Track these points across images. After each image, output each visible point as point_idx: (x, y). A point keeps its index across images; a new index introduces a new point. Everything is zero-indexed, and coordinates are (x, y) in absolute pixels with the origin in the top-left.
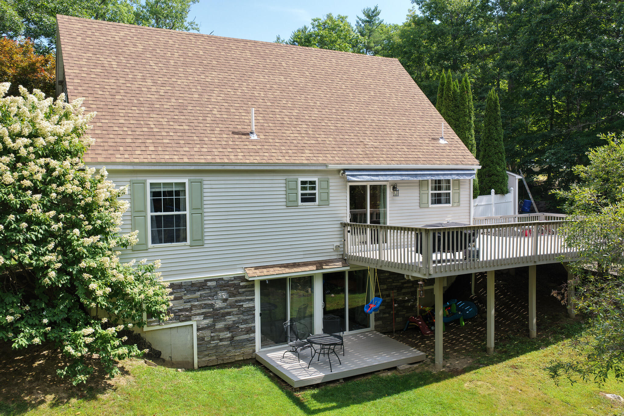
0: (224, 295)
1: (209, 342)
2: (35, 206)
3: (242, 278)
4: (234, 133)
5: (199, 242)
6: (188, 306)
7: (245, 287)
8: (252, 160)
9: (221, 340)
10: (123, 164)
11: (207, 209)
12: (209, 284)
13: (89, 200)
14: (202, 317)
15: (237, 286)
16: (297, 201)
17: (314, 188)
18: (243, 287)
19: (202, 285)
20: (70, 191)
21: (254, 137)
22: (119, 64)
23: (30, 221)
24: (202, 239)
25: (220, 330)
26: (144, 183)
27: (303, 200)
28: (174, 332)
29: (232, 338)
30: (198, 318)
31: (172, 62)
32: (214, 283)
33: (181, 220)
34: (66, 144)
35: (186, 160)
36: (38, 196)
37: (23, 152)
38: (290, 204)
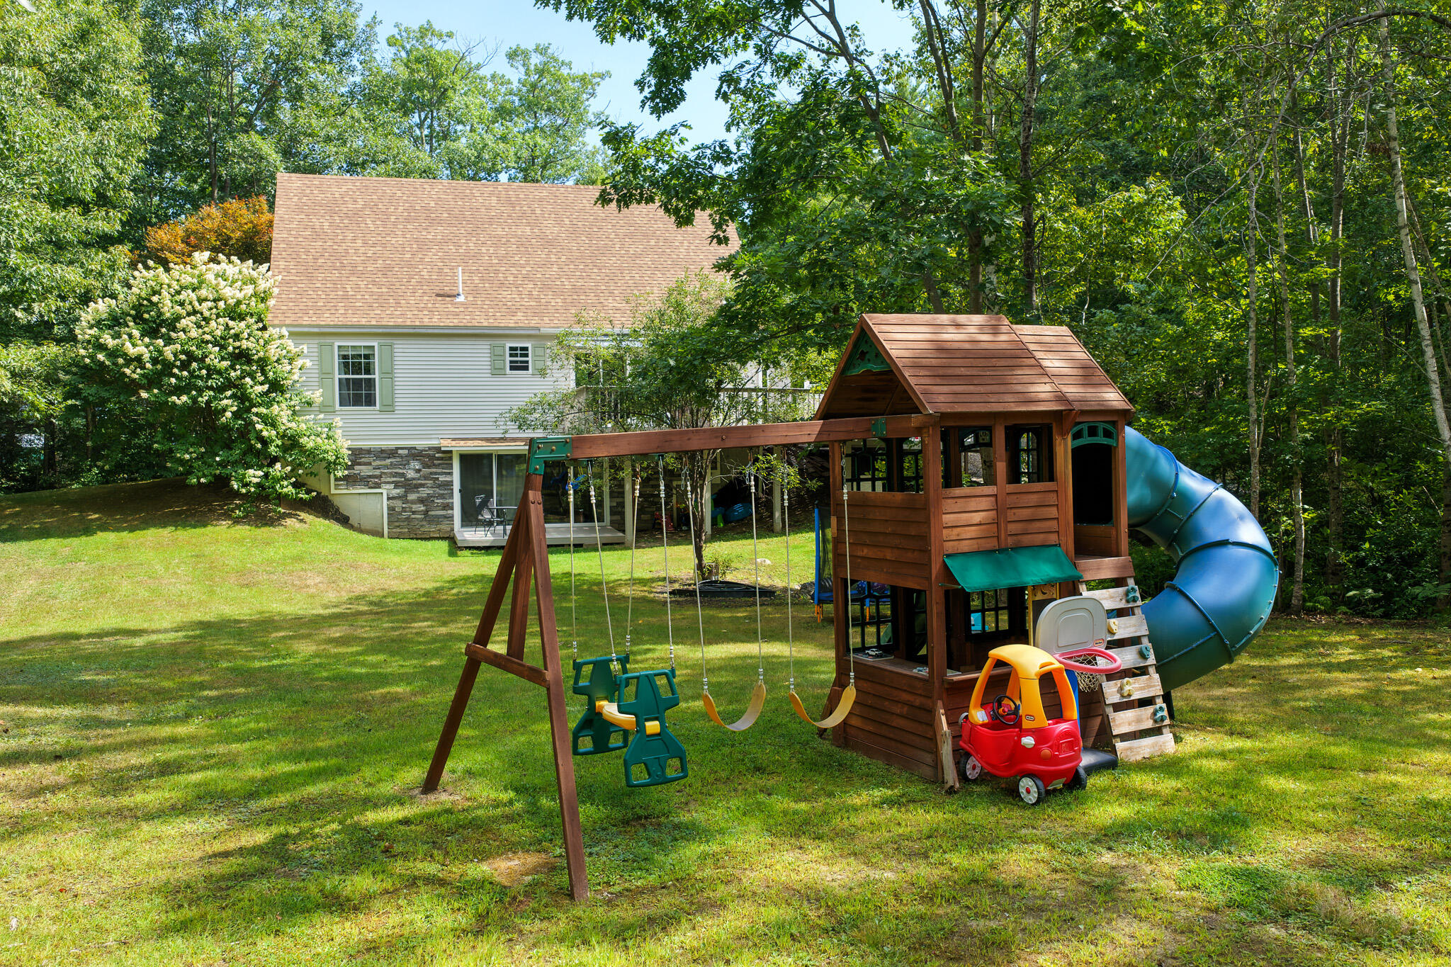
0: (417, 465)
1: (400, 513)
2: (212, 356)
3: (438, 449)
4: (438, 295)
5: (389, 408)
6: (377, 472)
7: (441, 459)
8: (448, 323)
9: (414, 513)
10: (310, 326)
11: (399, 373)
12: (400, 452)
13: (261, 354)
14: (392, 486)
15: (432, 458)
16: (504, 368)
17: (527, 355)
18: (438, 459)
19: (392, 453)
20: (244, 347)
21: (461, 299)
22: (331, 225)
23: (208, 368)
24: (392, 405)
25: (413, 502)
26: (332, 346)
27: (512, 368)
28: (362, 498)
29: (426, 513)
30: (388, 486)
31: (393, 219)
32: (406, 452)
33: (370, 383)
34: (243, 307)
35: (374, 323)
36: (217, 349)
37: (207, 314)
38: (497, 371)
